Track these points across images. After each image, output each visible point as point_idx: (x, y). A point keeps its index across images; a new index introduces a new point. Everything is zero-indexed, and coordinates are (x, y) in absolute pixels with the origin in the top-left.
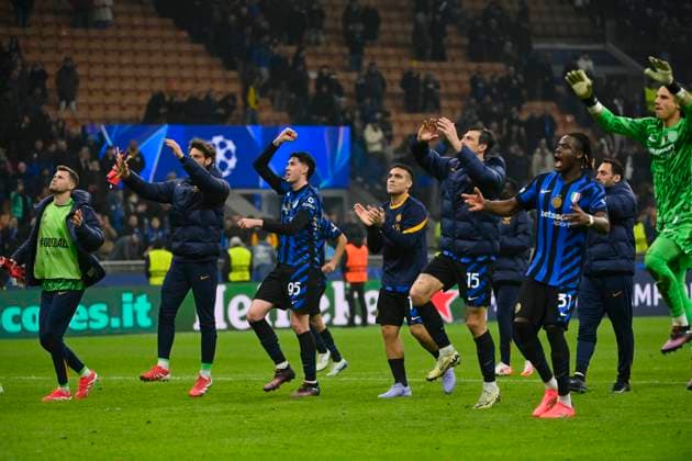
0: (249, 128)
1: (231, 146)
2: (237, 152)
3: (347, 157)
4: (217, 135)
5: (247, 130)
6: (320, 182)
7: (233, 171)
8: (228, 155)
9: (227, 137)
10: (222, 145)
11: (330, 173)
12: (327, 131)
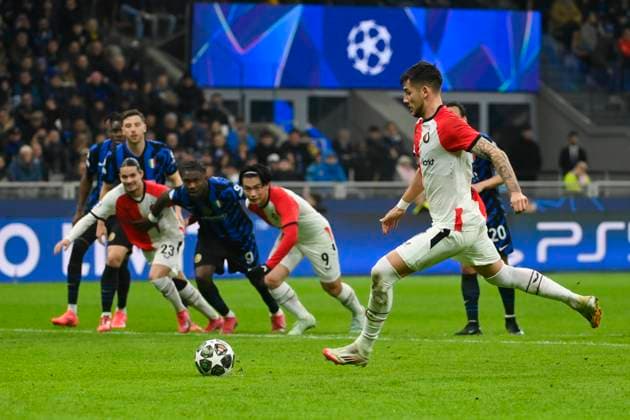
0: (409, 11)
1: (384, 34)
2: (392, 41)
3: (536, 52)
4: (367, 19)
5: (405, 13)
6: (499, 84)
7: (386, 66)
8: (380, 46)
9: (379, 23)
10: (373, 33)
11: (513, 72)
12: (509, 16)
